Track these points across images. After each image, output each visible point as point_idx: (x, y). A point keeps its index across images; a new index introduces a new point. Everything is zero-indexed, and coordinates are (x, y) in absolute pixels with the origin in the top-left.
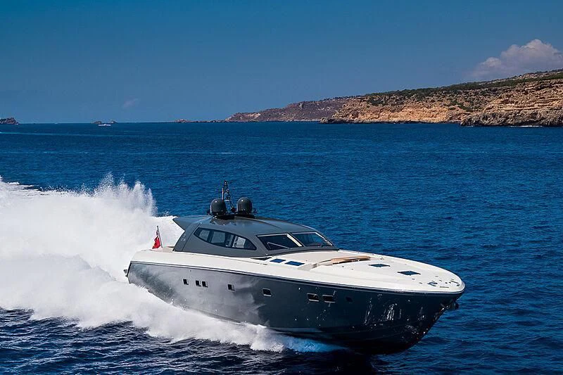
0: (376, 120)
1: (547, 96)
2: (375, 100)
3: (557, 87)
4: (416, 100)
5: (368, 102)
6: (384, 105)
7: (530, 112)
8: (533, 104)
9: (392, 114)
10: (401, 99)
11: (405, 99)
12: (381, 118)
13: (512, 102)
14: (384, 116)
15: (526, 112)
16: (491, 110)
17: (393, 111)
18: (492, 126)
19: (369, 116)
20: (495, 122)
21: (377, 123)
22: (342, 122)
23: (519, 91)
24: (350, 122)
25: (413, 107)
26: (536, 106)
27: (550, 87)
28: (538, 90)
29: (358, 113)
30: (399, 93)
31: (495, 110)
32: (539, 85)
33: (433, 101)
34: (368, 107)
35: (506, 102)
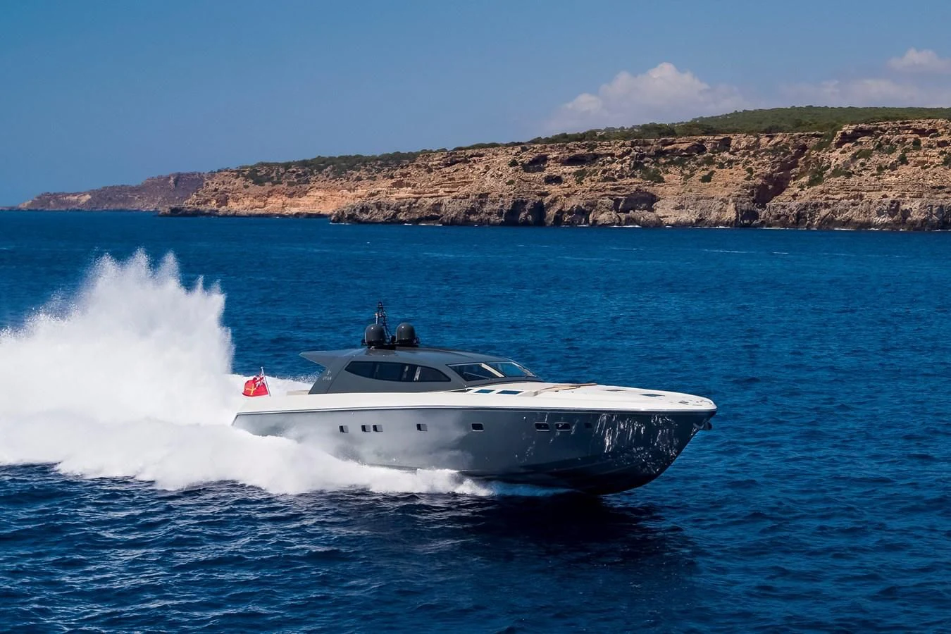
0: (259, 211)
1: (457, 176)
2: (259, 175)
3: (475, 162)
4: (331, 176)
5: (246, 178)
6: (274, 184)
7: (431, 201)
8: (437, 188)
9: (289, 201)
10: (305, 174)
11: (312, 173)
12: (269, 207)
13: (408, 185)
14: (275, 205)
15: (425, 202)
16: (376, 198)
17: (291, 196)
18: (375, 223)
19: (247, 202)
20: (380, 217)
21: (259, 216)
22: (197, 213)
23: (420, 167)
24: (212, 214)
25: (326, 189)
26: (441, 192)
27: (466, 161)
28: (447, 165)
29: (227, 199)
30: (304, 164)
31: (382, 198)
32: (449, 158)
33: (359, 179)
34: (246, 187)
35: (399, 185)
